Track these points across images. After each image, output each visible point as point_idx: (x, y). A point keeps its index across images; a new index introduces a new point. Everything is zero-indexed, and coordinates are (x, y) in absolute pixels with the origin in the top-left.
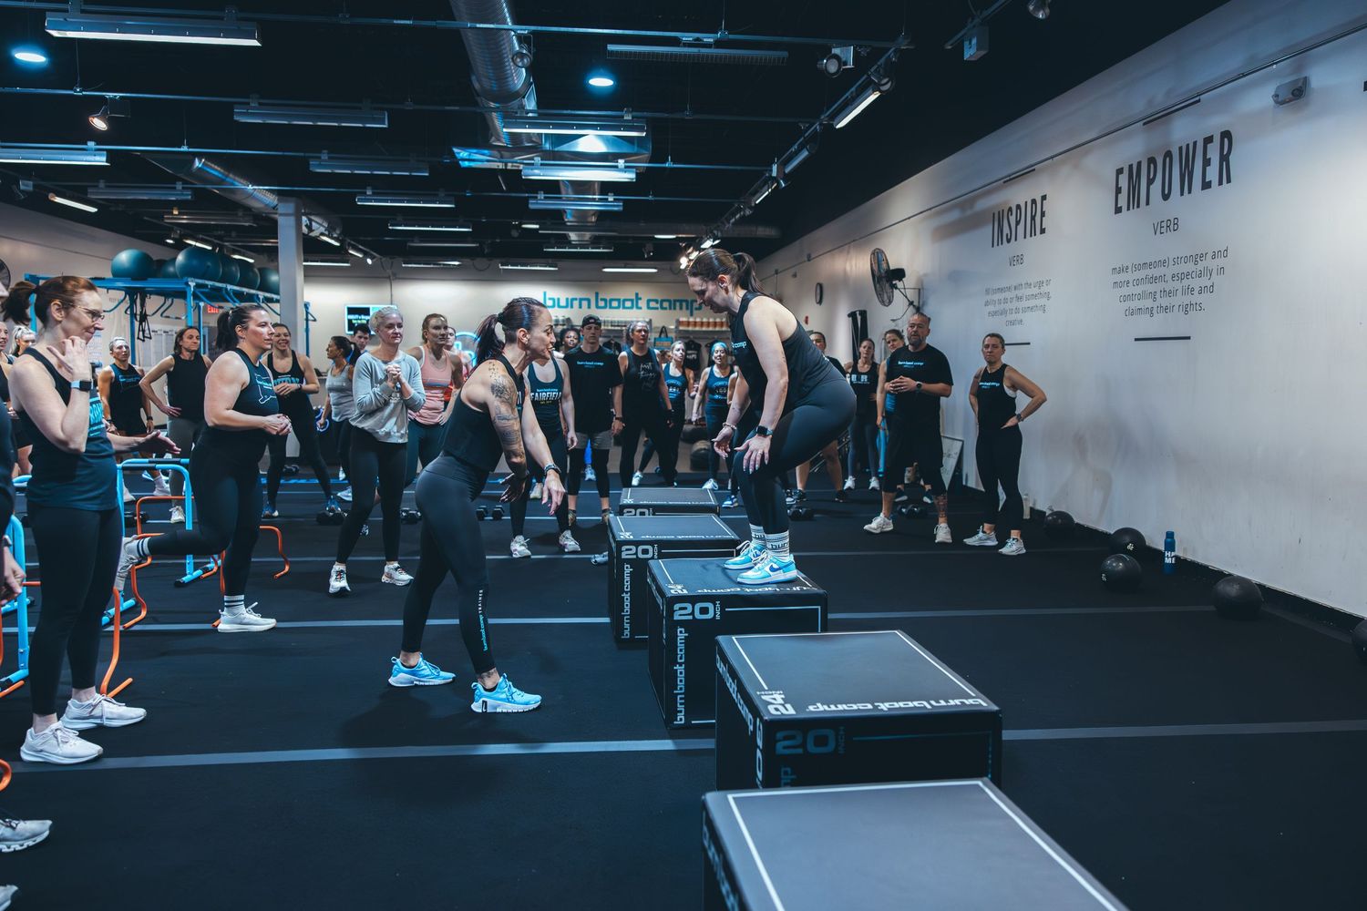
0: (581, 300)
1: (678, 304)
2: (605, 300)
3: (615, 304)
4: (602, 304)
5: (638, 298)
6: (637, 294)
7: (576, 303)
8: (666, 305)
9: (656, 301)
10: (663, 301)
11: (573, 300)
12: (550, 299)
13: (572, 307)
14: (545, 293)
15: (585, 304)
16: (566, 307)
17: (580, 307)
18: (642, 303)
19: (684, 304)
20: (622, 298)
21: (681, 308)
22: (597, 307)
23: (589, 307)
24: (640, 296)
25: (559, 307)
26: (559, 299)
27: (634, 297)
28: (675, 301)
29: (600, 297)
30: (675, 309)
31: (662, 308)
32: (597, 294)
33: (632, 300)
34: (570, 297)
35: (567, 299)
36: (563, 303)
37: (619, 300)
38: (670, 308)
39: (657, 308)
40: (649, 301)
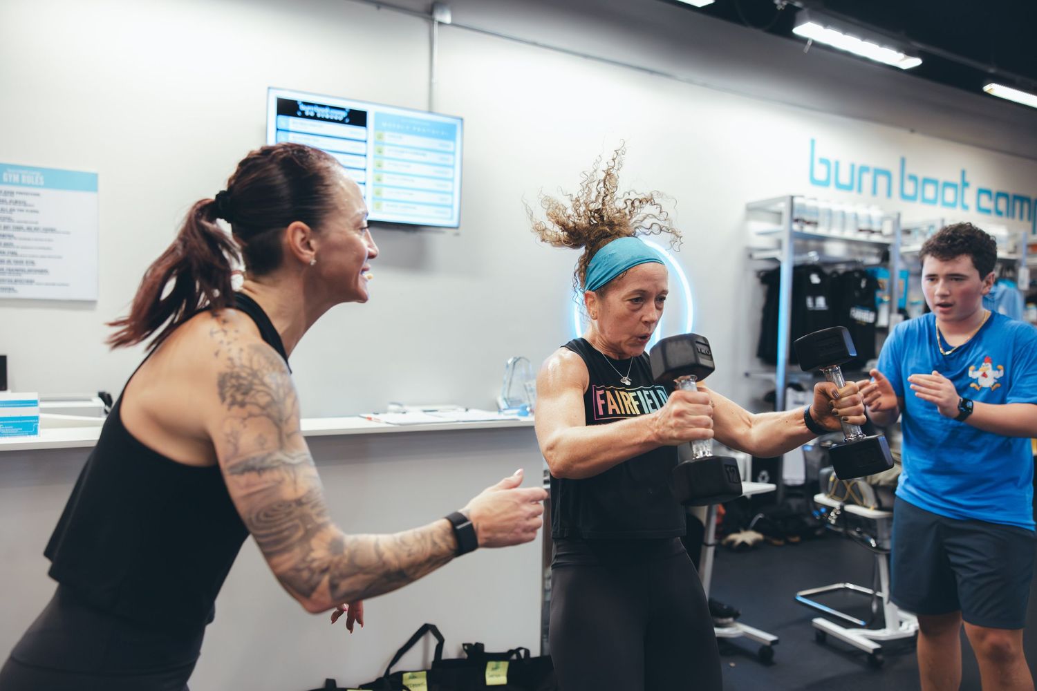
0: (878, 172)
1: (1018, 205)
2: (913, 178)
3: (930, 191)
4: (909, 188)
5: (965, 184)
6: (963, 173)
7: (867, 179)
8: (1002, 204)
9: (988, 192)
10: (1000, 195)
11: (864, 169)
12: (825, 162)
13: (860, 190)
14: (813, 141)
15: (882, 180)
16: (849, 188)
17: (874, 192)
18: (970, 196)
19: (1026, 206)
20: (942, 177)
21: (1021, 217)
22: (904, 196)
23: (889, 194)
24: (968, 178)
25: (839, 186)
26: (837, 163)
27: (957, 179)
28: (1016, 197)
29: (909, 170)
30: (1013, 216)
31: (999, 213)
32: (903, 161)
33: (954, 186)
34: (859, 162)
35: (853, 166)
36: (845, 178)
37: (934, 182)
38: (1008, 215)
39: (988, 211)
40: (981, 191)
